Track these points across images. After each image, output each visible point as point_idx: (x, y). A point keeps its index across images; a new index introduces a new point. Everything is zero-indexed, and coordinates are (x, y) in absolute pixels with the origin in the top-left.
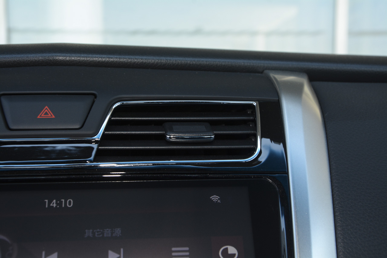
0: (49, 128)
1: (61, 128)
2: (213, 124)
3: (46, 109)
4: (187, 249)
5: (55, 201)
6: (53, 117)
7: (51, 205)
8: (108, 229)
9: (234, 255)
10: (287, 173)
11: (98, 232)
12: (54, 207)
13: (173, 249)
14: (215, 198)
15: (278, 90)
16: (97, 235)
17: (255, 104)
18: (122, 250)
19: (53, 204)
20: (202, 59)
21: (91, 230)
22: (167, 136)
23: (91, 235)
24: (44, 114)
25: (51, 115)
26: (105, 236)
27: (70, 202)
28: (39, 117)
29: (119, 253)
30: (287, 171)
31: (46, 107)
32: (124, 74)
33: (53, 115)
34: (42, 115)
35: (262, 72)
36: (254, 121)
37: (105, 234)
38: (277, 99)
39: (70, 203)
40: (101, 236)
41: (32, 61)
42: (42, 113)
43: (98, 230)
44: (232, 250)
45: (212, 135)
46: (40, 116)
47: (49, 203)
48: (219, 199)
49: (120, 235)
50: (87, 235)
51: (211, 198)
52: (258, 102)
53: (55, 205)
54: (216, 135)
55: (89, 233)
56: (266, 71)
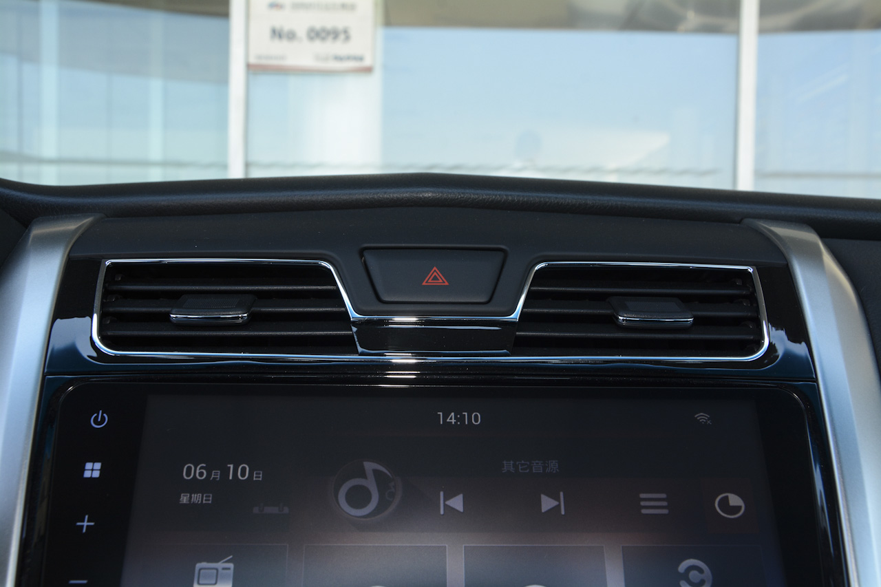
0: (429, 300)
1: (460, 301)
2: (686, 300)
3: (435, 271)
4: (663, 496)
5: (453, 414)
6: (447, 284)
7: (448, 420)
8: (537, 462)
9: (739, 508)
10: (816, 380)
11: (522, 465)
12: (453, 423)
13: (643, 496)
14: (702, 417)
15: (783, 249)
16: (521, 469)
17: (751, 270)
18: (562, 494)
19: (451, 419)
20: (648, 200)
21: (512, 462)
22: (620, 318)
23: (512, 469)
24: (432, 280)
25: (442, 281)
26: (534, 471)
27: (476, 417)
28: (424, 284)
29: (558, 499)
30: (814, 376)
31: (435, 268)
32: (538, 219)
33: (445, 281)
34: (428, 281)
35: (740, 222)
36: (752, 298)
37: (534, 469)
38: (785, 263)
39: (476, 419)
40: (528, 471)
41: (392, 199)
42: (428, 277)
43: (523, 462)
44: (735, 500)
45: (689, 317)
46: (427, 282)
47: (445, 417)
48: (709, 419)
49: (558, 470)
50: (505, 470)
51: (696, 416)
52: (755, 267)
53: (453, 421)
54: (696, 318)
55: (508, 466)
56: (747, 221)
